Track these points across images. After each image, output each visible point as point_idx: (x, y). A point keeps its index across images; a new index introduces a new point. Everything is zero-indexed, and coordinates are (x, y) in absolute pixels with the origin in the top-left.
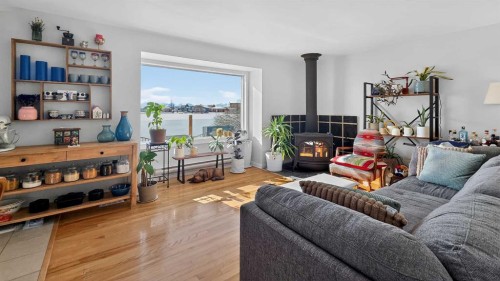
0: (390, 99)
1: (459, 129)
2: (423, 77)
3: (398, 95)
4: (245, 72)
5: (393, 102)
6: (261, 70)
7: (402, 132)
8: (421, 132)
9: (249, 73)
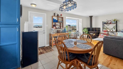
0: (108, 24)
1: (121, 30)
2: (114, 21)
3: (110, 24)
4: (77, 19)
5: (109, 25)
6: (81, 19)
7: (110, 30)
8: (114, 30)
9: (78, 20)
